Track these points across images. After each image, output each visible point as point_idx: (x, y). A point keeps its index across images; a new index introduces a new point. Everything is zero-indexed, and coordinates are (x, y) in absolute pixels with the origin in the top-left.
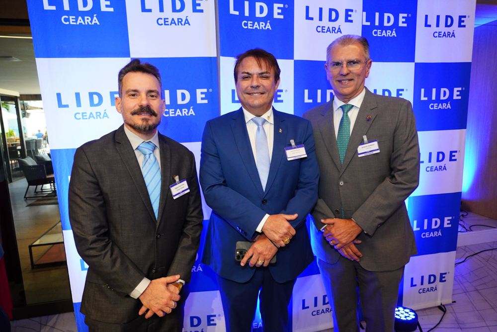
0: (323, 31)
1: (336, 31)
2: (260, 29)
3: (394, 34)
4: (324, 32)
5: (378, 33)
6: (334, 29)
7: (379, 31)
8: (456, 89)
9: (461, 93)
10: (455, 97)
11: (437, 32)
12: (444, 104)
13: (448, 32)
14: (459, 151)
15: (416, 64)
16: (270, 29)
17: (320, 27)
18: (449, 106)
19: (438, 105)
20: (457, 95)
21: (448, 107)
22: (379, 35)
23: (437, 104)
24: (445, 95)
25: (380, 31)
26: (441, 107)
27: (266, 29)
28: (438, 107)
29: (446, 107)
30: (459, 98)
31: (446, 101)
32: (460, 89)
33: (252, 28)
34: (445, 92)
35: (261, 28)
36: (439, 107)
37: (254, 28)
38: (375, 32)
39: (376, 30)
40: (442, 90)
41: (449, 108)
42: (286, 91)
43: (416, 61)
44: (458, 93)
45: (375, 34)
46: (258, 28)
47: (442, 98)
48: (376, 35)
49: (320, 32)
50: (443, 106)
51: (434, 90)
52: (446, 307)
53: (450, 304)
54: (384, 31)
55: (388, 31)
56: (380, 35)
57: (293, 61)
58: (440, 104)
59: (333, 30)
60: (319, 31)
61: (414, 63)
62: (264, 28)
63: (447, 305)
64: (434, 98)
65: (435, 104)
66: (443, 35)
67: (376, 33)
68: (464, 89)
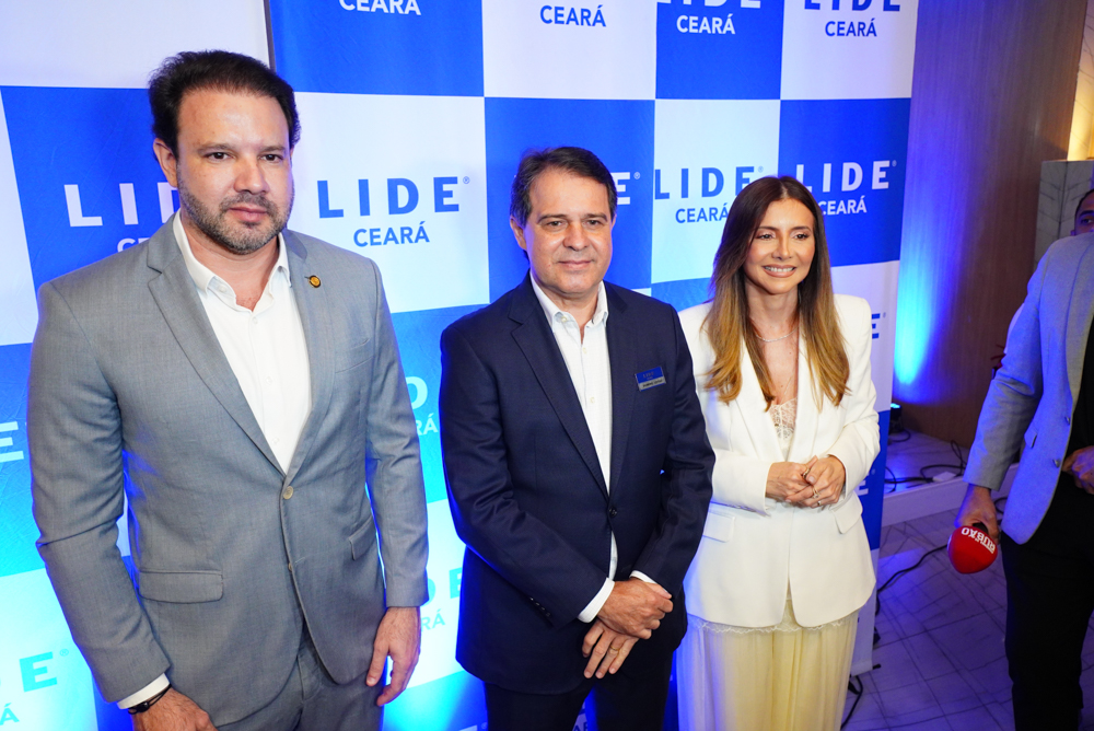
0: (559, 19)
1: (591, 20)
2: (389, 14)
3: (730, 27)
4: (562, 22)
5: (692, 24)
6: (586, 14)
7: (692, 18)
8: (877, 165)
9: (891, 175)
10: (876, 185)
11: (833, 23)
12: (850, 202)
13: (860, 23)
14: (885, 314)
15: (784, 104)
16: (418, 13)
17: (550, 8)
18: (862, 207)
19: (837, 205)
20: (881, 180)
21: (859, 208)
22: (692, 30)
23: (834, 202)
24: (852, 181)
25: (696, 18)
26: (844, 210)
27: (407, 12)
28: (836, 210)
29: (856, 208)
30: (885, 185)
31: (854, 195)
32: (886, 164)
33: (367, 9)
34: (852, 172)
35: (392, 11)
36: (839, 210)
37: (373, 10)
38: (683, 21)
39: (685, 18)
40: (847, 167)
41: (861, 211)
42: (466, 180)
43: (784, 96)
44: (883, 175)
45: (683, 27)
46: (386, 11)
47: (846, 187)
48: (685, 30)
49: (550, 21)
50: (849, 207)
51: (827, 168)
52: (862, 679)
53: (869, 673)
54: (705, 20)
55: (715, 19)
56: (696, 31)
57: (481, 100)
58: (842, 203)
59: (583, 17)
60: (547, 19)
61: (778, 102)
62: (401, 11)
63: (863, 674)
64: (826, 187)
65: (830, 203)
66: (849, 31)
67: (685, 24)
68: (894, 163)
